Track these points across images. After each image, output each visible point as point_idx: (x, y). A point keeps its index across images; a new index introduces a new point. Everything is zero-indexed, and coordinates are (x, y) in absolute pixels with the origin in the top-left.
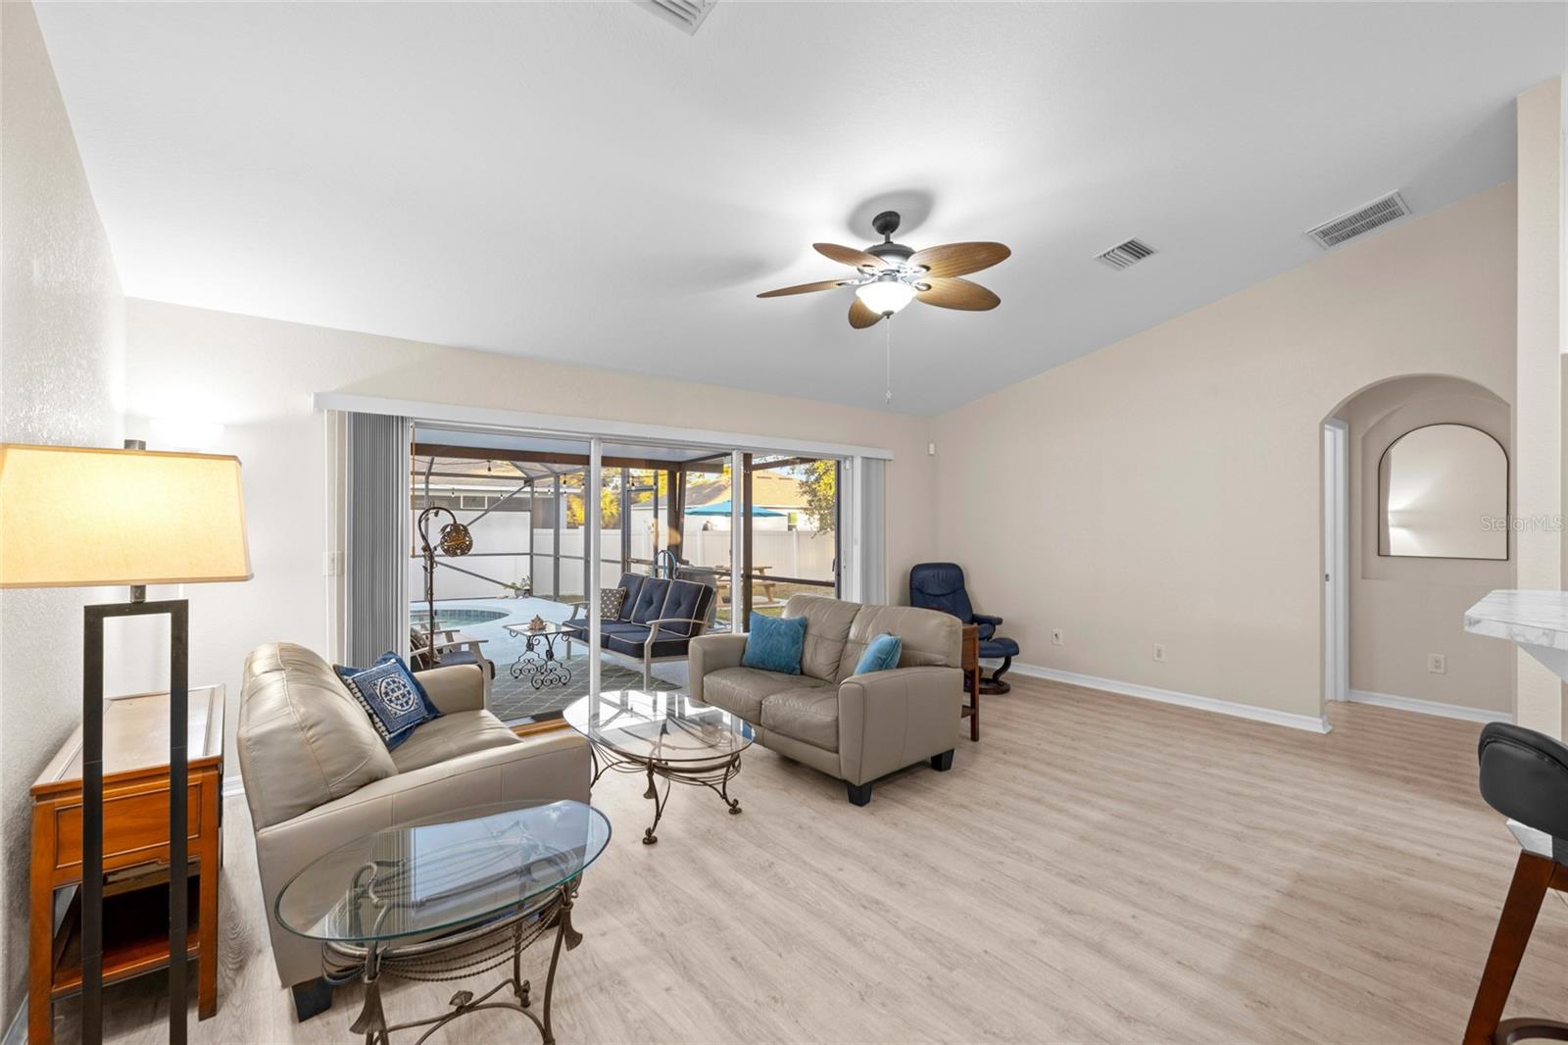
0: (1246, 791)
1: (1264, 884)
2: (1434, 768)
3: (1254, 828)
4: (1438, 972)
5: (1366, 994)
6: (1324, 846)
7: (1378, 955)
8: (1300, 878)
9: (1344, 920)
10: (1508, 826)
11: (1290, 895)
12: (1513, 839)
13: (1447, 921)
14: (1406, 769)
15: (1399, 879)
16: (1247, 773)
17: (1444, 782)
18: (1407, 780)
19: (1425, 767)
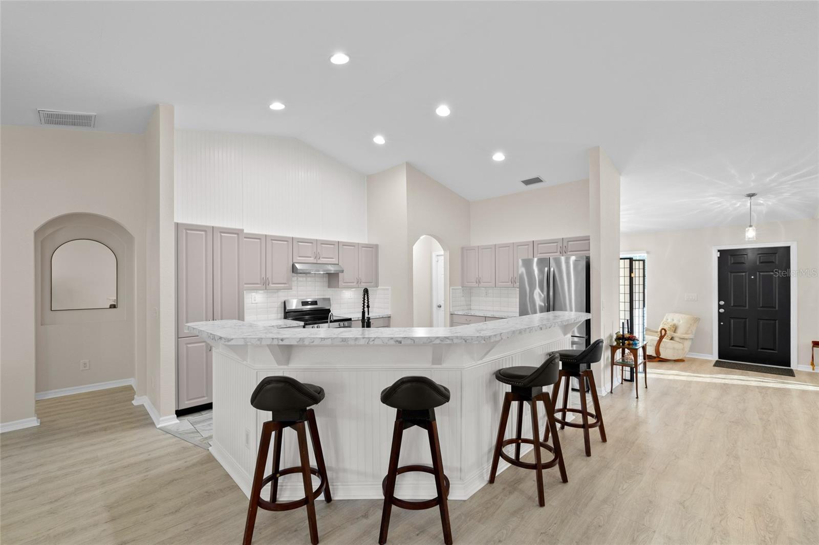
0: (26, 483)
1: (95, 525)
2: (109, 418)
3: (55, 501)
4: (195, 501)
5: (186, 532)
6: (103, 484)
7: (172, 513)
8: (110, 507)
9: (146, 510)
10: (159, 428)
11: (113, 519)
12: (165, 433)
13: (178, 479)
14: (98, 424)
15: (147, 476)
16: (14, 472)
17: (120, 422)
18: (105, 429)
19: (105, 419)
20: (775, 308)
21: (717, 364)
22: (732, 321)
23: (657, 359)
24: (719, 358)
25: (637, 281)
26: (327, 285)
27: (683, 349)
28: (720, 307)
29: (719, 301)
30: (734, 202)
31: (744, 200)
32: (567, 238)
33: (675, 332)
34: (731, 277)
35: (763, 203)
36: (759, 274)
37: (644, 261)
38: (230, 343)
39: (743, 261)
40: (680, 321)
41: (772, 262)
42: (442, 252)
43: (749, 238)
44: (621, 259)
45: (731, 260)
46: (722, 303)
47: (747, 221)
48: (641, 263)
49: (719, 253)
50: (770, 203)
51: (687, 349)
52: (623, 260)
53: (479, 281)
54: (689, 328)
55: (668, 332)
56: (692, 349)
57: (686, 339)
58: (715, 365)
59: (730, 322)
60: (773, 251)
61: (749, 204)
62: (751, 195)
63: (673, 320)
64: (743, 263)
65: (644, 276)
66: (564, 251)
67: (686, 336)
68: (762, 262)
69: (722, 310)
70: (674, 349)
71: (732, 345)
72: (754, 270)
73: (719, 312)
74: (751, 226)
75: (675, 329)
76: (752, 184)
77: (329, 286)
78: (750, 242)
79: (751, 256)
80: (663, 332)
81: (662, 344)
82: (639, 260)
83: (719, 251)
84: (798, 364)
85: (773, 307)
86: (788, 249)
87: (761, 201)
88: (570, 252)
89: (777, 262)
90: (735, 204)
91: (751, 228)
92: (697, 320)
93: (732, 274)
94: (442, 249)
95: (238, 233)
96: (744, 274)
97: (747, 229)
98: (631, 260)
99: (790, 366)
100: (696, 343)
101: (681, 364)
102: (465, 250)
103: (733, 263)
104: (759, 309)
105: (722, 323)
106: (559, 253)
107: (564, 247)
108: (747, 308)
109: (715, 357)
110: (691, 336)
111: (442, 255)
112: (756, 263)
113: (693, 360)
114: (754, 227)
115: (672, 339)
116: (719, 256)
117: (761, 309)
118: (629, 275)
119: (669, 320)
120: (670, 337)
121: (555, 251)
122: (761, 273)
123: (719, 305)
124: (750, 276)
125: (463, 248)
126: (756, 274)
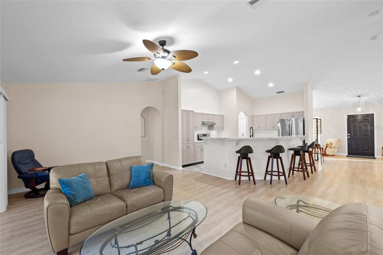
20: (369, 136)
21: (347, 156)
22: (353, 141)
23: (325, 155)
24: (348, 155)
25: (319, 126)
26: (208, 129)
27: (335, 151)
28: (348, 136)
29: (348, 134)
30: (353, 98)
31: (356, 98)
32: (294, 112)
33: (331, 145)
34: (352, 125)
35: (363, 99)
36: (363, 124)
37: (321, 119)
38: (229, 139)
39: (357, 119)
40: (333, 141)
41: (367, 119)
42: (245, 117)
43: (358, 111)
44: (313, 119)
45: (352, 119)
46: (349, 134)
47: (357, 105)
48: (320, 120)
49: (347, 116)
50: (366, 99)
51: (336, 151)
52: (314, 119)
53: (259, 128)
54: (337, 144)
55: (329, 145)
56: (337, 152)
57: (336, 148)
58: (346, 157)
59: (352, 142)
60: (368, 115)
61: (358, 99)
62: (359, 96)
63: (330, 141)
64: (357, 120)
65: (321, 125)
66: (293, 116)
67: (336, 146)
68: (364, 119)
69: (349, 137)
70: (331, 151)
71: (353, 149)
72: (361, 122)
73: (348, 138)
74: (359, 107)
75: (331, 144)
76: (359, 93)
77: (209, 129)
78: (359, 112)
79: (359, 117)
80: (327, 145)
81: (327, 149)
82: (319, 119)
83: (347, 115)
84: (377, 155)
85: (368, 135)
86: (373, 114)
87: (363, 98)
88: (296, 116)
89: (369, 119)
90: (353, 99)
91: (359, 108)
92: (339, 141)
93: (353, 124)
94: (245, 116)
95: (193, 112)
96: (357, 124)
97: (358, 108)
98: (317, 119)
99: (374, 156)
100: (340, 149)
101: (334, 156)
102: (253, 117)
103: (353, 120)
104: (363, 136)
105: (349, 142)
106: (291, 117)
107: (293, 115)
108: (358, 136)
109: (347, 154)
110: (337, 146)
111: (245, 118)
112: (361, 119)
113: (338, 156)
114: (360, 107)
115: (330, 148)
116: (347, 117)
117: (364, 136)
118: (316, 124)
119: (329, 141)
120: (330, 147)
121: (290, 116)
122: (363, 123)
123: (348, 135)
124: (359, 124)
125: (252, 116)
126: (361, 124)
